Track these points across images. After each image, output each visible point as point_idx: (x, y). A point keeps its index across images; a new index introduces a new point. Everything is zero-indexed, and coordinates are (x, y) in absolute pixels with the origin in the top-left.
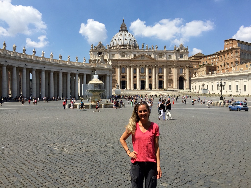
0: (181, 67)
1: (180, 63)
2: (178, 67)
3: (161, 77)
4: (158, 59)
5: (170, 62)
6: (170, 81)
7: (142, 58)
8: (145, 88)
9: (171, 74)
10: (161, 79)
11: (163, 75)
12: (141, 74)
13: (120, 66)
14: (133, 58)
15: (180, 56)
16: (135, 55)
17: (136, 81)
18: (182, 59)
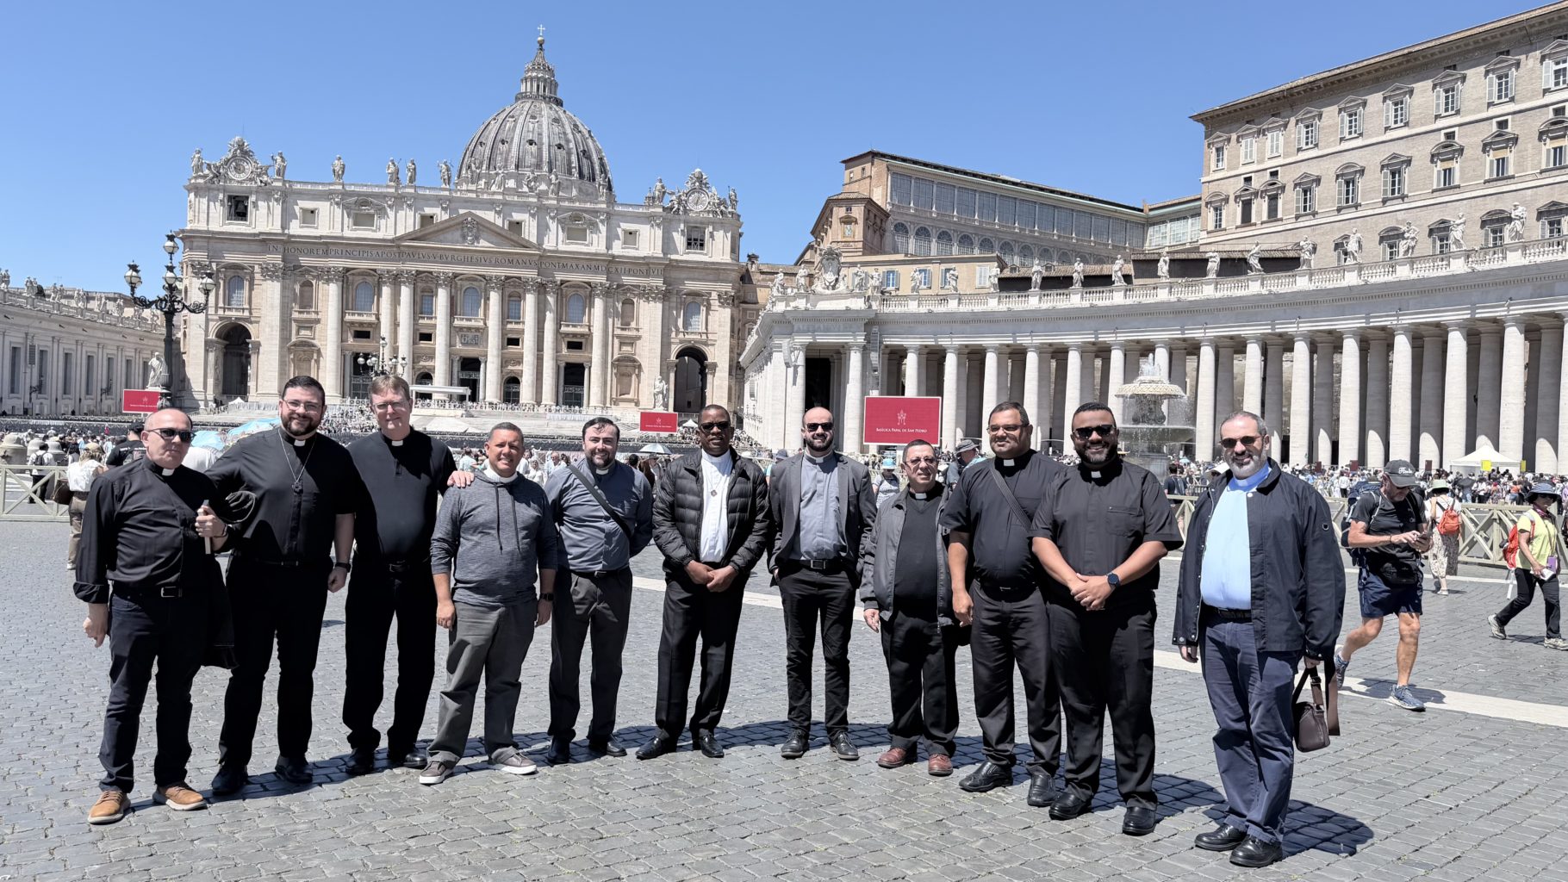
0: (690, 299)
1: (683, 274)
2: (671, 299)
3: (574, 345)
4: (562, 247)
5: (627, 267)
6: (626, 368)
7: (464, 237)
8: (481, 397)
9: (632, 329)
10: (575, 357)
11: (588, 336)
12: (457, 323)
13: (345, 277)
14: (415, 232)
15: (689, 239)
16: (427, 220)
17: (432, 357)
18: (695, 256)
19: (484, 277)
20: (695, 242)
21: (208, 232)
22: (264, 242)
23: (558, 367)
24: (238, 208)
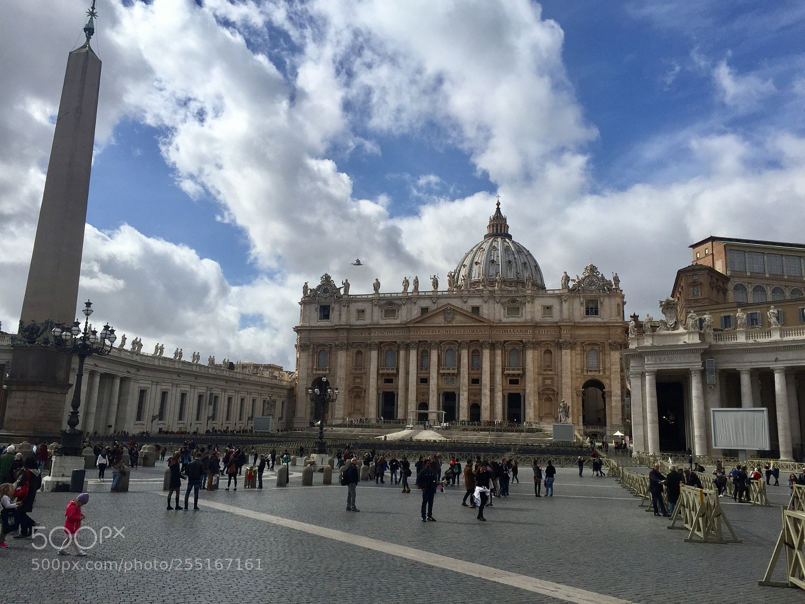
0: (589, 348)
1: (583, 332)
2: (579, 349)
3: (514, 382)
4: (504, 320)
5: (546, 329)
6: (549, 395)
7: (445, 319)
8: (456, 417)
9: (551, 370)
10: (514, 389)
11: (523, 375)
12: (442, 371)
13: (380, 346)
14: (417, 318)
15: (587, 308)
16: (424, 310)
17: (428, 394)
18: (592, 319)
19: (456, 341)
20: (592, 309)
21: (309, 326)
22: (336, 329)
23: (504, 396)
24: (325, 313)
